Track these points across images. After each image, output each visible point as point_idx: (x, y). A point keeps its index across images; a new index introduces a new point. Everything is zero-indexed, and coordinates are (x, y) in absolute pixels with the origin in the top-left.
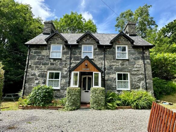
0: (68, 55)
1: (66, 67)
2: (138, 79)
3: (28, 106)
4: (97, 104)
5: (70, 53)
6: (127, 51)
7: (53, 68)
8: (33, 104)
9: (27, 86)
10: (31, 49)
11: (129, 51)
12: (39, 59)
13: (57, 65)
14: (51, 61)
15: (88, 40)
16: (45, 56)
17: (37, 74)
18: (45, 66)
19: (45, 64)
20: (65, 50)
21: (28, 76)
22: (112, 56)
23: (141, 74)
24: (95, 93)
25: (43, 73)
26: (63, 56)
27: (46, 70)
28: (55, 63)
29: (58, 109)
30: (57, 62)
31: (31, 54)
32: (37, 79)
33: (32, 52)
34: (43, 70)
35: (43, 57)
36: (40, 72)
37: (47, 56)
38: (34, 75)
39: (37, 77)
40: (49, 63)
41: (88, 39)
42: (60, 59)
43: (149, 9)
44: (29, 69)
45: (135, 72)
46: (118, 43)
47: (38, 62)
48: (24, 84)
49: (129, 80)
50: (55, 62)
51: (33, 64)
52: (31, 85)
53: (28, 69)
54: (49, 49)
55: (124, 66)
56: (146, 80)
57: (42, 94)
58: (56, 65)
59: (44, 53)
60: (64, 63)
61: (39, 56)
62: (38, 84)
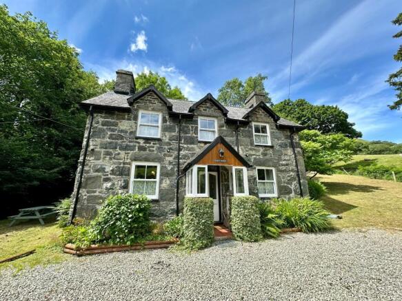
0: (174, 134)
1: (172, 156)
2: (289, 178)
3: (93, 246)
4: (249, 231)
5: (177, 130)
6: (268, 134)
7: (144, 157)
8: (107, 239)
9: (83, 194)
10: (95, 115)
11: (272, 133)
12: (114, 137)
13: (153, 151)
14: (139, 143)
15: (208, 109)
16: (126, 132)
17: (109, 169)
18: (127, 152)
19: (126, 148)
20: (168, 123)
21: (88, 172)
22: (248, 139)
23: (292, 170)
24: (244, 208)
25: (122, 165)
26: (163, 135)
27: (129, 161)
28: (149, 147)
29: (166, 248)
30: (152, 144)
31: (96, 125)
32: (107, 180)
33: (98, 123)
34: (121, 161)
35: (122, 134)
36: (114, 163)
37: (131, 133)
38: (102, 170)
39: (107, 175)
40: (135, 146)
41: (207, 107)
42: (159, 140)
43: (263, 81)
44: (90, 159)
45: (284, 168)
46: (256, 119)
47: (110, 143)
48: (75, 190)
49: (275, 181)
50: (148, 145)
51: (98, 147)
52: (95, 192)
53: (87, 158)
54: (136, 118)
55: (268, 157)
56: (299, 180)
57: (130, 216)
58: (150, 151)
59: (124, 125)
60: (166, 147)
61: (113, 131)
62: (110, 189)
